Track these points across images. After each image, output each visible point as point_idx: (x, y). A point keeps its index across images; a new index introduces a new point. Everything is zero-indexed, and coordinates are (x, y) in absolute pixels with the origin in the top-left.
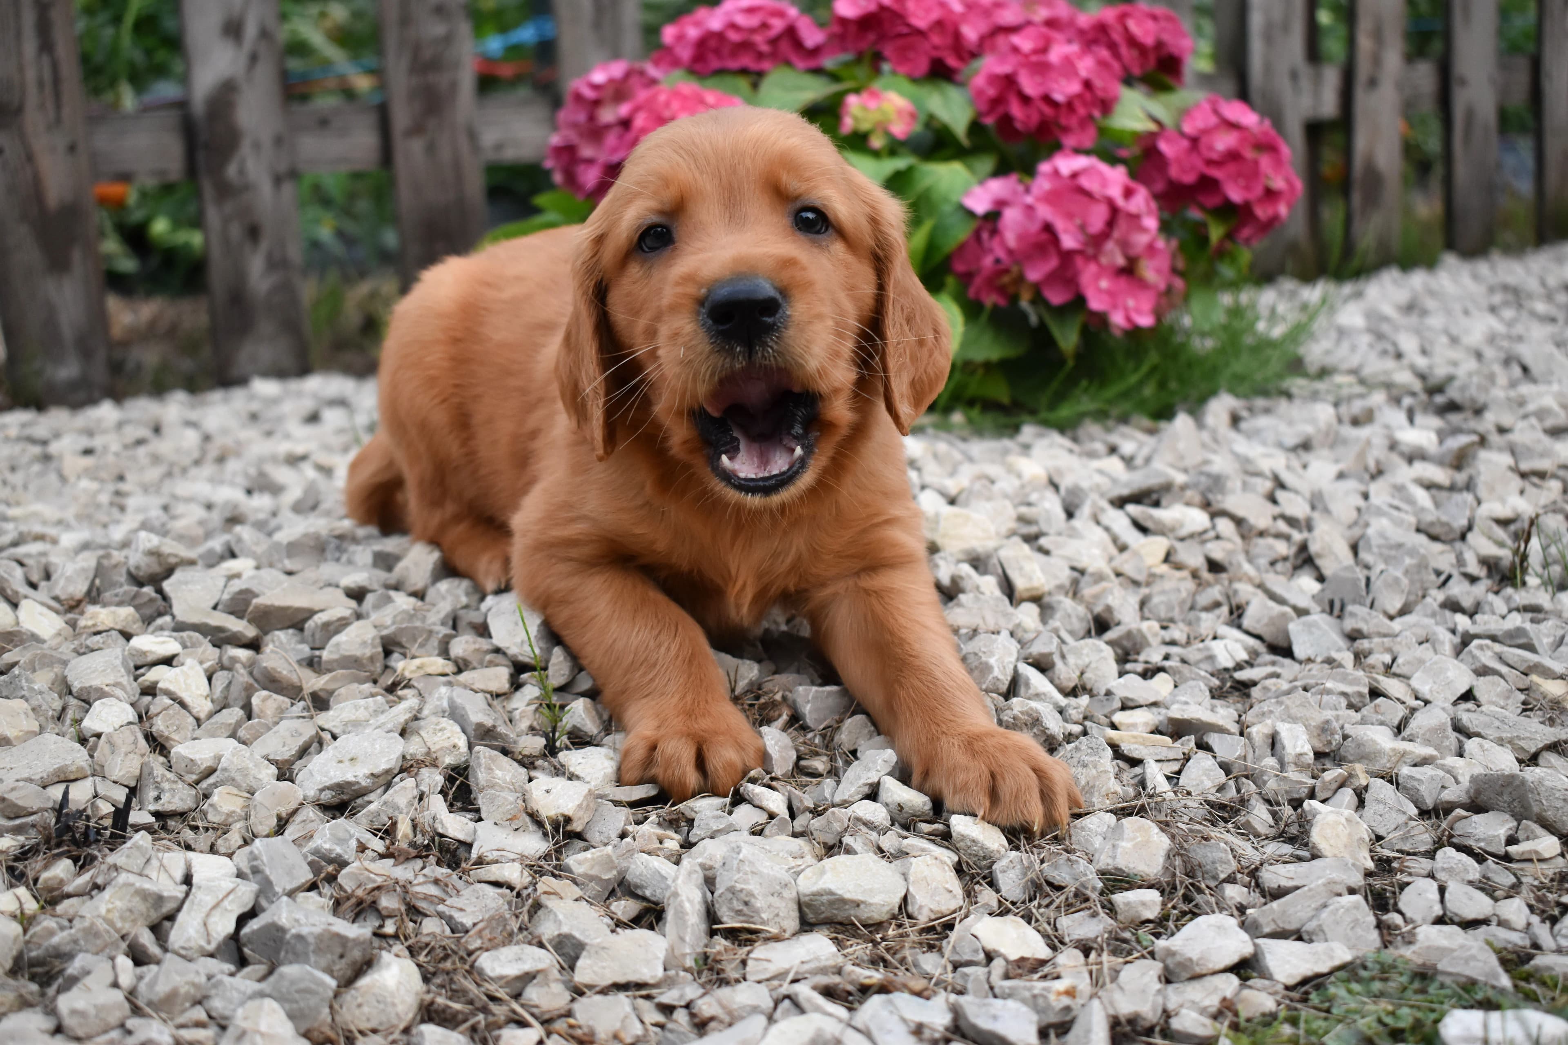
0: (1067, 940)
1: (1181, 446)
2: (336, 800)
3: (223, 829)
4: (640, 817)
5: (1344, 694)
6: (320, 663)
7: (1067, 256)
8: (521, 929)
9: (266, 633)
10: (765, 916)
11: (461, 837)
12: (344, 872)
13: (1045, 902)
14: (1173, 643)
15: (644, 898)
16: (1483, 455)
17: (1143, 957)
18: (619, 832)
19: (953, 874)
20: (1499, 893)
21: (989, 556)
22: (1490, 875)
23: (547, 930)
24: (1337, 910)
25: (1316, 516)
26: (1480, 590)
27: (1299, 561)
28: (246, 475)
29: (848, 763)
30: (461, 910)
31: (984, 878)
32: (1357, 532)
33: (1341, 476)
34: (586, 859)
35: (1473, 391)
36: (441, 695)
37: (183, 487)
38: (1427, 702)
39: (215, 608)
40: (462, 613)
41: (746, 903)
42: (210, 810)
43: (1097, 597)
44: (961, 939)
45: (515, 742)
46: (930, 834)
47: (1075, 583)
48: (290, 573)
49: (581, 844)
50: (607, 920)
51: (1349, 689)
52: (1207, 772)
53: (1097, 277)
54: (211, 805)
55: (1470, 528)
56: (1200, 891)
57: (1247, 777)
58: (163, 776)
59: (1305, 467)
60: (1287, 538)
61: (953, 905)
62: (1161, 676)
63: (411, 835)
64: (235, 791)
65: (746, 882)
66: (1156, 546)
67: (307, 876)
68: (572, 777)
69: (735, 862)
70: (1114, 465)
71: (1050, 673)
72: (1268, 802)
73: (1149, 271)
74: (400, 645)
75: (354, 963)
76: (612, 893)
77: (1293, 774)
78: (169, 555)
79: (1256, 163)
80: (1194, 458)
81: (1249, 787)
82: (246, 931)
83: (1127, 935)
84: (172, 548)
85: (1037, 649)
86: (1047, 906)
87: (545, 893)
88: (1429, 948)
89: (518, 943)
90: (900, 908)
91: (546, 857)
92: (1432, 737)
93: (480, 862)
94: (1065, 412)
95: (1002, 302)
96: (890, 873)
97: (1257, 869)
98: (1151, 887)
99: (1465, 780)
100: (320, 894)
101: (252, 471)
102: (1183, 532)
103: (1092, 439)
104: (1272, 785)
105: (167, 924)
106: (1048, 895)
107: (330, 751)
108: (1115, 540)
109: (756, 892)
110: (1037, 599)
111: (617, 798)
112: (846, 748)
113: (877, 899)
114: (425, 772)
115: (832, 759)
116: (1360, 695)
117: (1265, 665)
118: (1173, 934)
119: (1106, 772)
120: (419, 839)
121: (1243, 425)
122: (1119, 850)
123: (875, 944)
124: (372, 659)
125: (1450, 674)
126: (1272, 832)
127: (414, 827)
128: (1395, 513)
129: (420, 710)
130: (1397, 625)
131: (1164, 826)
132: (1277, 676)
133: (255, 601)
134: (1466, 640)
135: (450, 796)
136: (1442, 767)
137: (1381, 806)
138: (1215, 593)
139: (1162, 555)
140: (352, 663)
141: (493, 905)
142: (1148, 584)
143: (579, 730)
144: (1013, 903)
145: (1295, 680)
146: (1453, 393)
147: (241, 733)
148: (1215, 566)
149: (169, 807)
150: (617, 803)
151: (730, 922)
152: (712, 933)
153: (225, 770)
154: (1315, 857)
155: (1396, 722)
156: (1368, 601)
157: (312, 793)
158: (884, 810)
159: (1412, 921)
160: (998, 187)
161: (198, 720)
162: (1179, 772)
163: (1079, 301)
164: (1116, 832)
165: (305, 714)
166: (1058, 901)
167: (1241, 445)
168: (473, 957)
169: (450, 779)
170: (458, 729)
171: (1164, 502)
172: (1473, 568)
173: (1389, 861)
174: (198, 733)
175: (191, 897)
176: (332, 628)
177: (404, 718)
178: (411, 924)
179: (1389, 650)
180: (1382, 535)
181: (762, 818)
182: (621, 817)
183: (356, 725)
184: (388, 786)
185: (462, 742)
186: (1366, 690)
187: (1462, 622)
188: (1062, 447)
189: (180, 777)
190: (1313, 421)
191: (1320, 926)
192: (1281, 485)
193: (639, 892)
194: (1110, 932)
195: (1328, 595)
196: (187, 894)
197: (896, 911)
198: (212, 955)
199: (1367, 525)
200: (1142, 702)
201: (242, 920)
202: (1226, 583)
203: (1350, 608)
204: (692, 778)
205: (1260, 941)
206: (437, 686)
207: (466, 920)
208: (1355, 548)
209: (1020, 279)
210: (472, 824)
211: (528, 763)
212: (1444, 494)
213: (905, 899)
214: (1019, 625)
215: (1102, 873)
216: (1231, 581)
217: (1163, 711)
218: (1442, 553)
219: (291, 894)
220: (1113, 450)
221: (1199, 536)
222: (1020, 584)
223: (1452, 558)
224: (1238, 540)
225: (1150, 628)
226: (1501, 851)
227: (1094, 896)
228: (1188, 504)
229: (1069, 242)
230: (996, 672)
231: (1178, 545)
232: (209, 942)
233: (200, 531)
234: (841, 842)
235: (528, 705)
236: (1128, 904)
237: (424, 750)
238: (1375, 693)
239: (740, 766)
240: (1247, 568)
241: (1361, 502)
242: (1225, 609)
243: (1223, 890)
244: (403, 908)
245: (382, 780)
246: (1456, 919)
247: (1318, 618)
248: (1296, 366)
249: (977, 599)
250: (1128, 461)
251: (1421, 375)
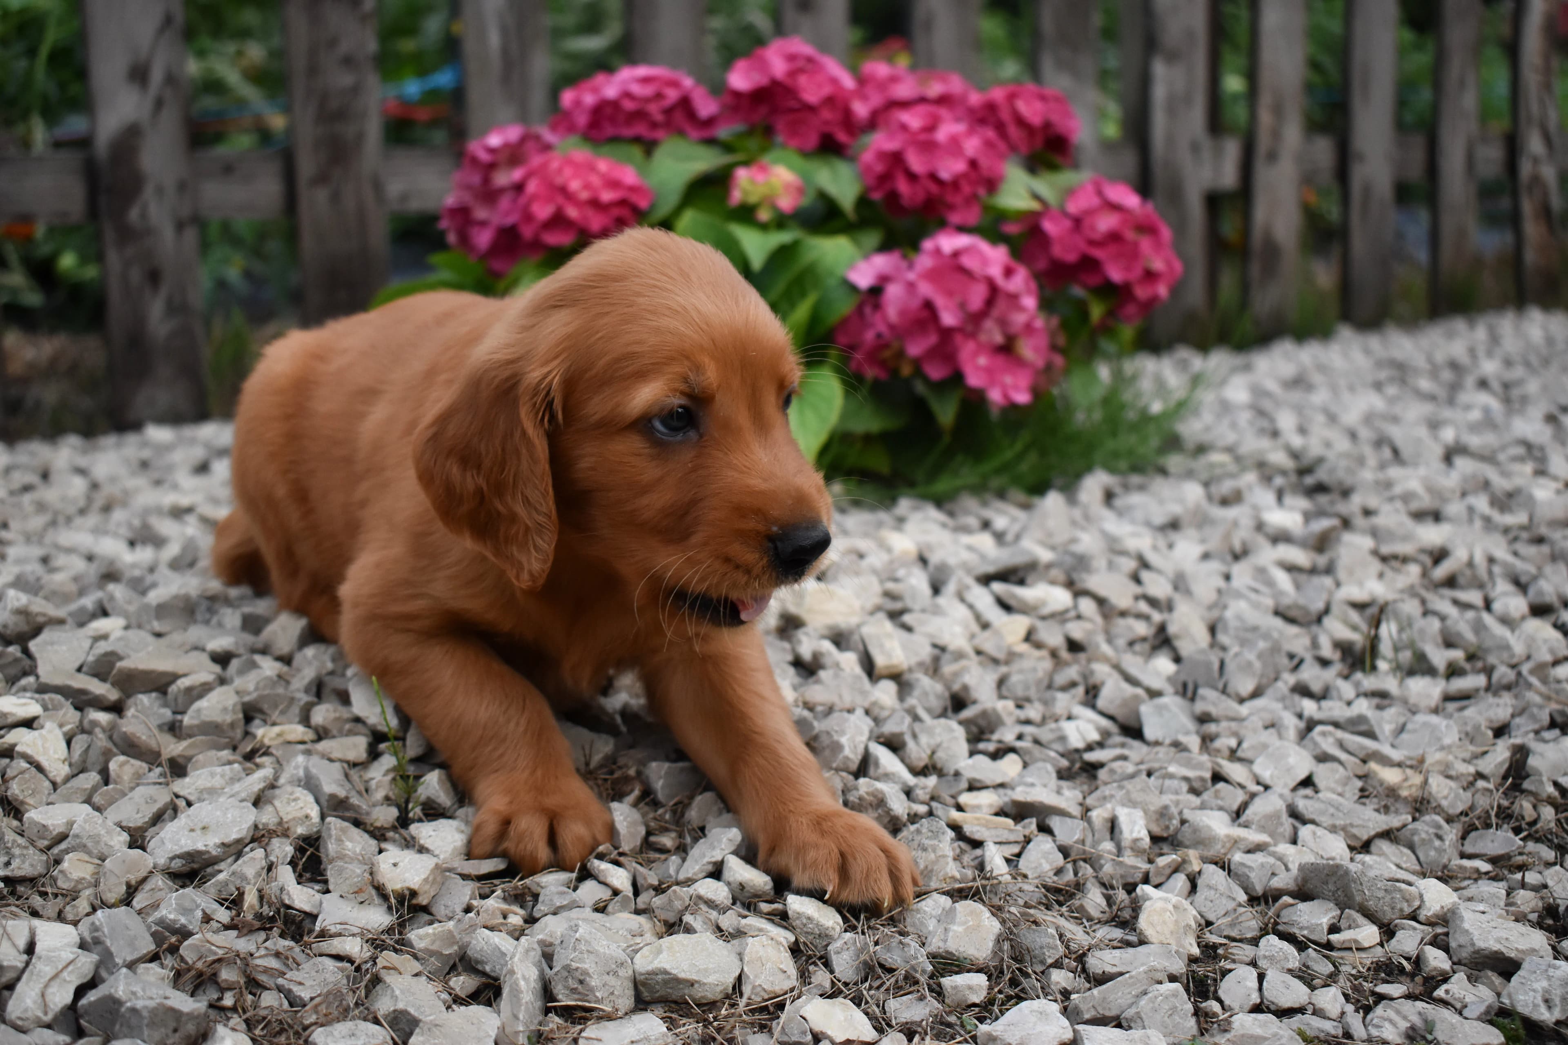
0: (894, 1022)
1: (1051, 523)
2: (186, 869)
3: (72, 895)
4: (487, 890)
5: (1186, 779)
6: (181, 727)
7: (947, 334)
8: (357, 1004)
9: (129, 696)
10: (598, 994)
11: (307, 908)
12: (186, 943)
13: (876, 984)
14: (1028, 722)
15: (484, 974)
16: (1347, 537)
17: (966, 1041)
18: (464, 906)
19: (788, 954)
20: (1317, 982)
21: (851, 633)
22: (1310, 963)
23: (383, 1005)
24: (1156, 997)
25: (1178, 598)
26: (1330, 675)
27: (1157, 642)
28: (130, 525)
29: (696, 840)
30: (300, 984)
31: (820, 958)
32: (1215, 614)
33: (1206, 556)
34: (427, 935)
35: (1341, 474)
36: (298, 763)
37: (67, 537)
38: (1267, 788)
39: (79, 670)
40: (327, 679)
41: (581, 982)
42: (60, 876)
43: (956, 674)
44: (790, 1020)
45: (368, 814)
46: (769, 914)
47: (936, 660)
48: (158, 635)
49: (427, 917)
50: (445, 996)
51: (1191, 774)
52: (1045, 856)
53: (976, 354)
54: (61, 872)
55: (1327, 611)
56: (1027, 975)
57: (1085, 861)
58: (14, 841)
59: (1171, 546)
60: (1146, 618)
61: (787, 985)
62: (1012, 757)
63: (257, 907)
64: (86, 858)
65: (581, 960)
66: (1018, 624)
67: (148, 946)
68: (422, 850)
69: (573, 940)
70: (985, 541)
71: (901, 753)
72: (1103, 885)
73: (1027, 350)
74: (261, 711)
75: (189, 1037)
76: (453, 968)
77: (1129, 859)
78: (37, 614)
79: (1136, 245)
80: (1061, 538)
81: (1087, 870)
82: (83, 1002)
83: (952, 1019)
84: (40, 606)
85: (889, 728)
86: (878, 988)
87: (384, 968)
88: (1243, 1036)
89: (353, 1019)
90: (734, 988)
91: (389, 931)
92: (1268, 824)
93: (324, 935)
94: (942, 485)
95: (883, 375)
96: (725, 953)
97: (1084, 955)
98: (979, 971)
99: (1294, 868)
100: (162, 966)
101: (136, 522)
102: (1046, 611)
103: (967, 512)
104: (1108, 868)
105: (6, 993)
106: (879, 977)
107: (183, 820)
108: (978, 617)
109: (591, 971)
110: (896, 677)
111: (466, 872)
112: (696, 824)
113: (711, 979)
114: (276, 842)
115: (681, 836)
116: (1202, 779)
117: (1114, 746)
118: (997, 1019)
119: (944, 856)
120: (266, 910)
121: (1118, 502)
122: (951, 934)
123: (707, 1023)
124: (232, 725)
125: (1292, 760)
126: (1105, 917)
127: (261, 898)
128: (1253, 596)
129: (276, 778)
130: (1244, 710)
131: (996, 911)
132: (1124, 758)
133: (119, 665)
134: (1311, 725)
135: (300, 867)
136: (1273, 854)
137: (1213, 892)
138: (1072, 672)
139: (1022, 632)
140: (211, 729)
141: (332, 979)
142: (1007, 663)
143: (434, 801)
144: (846, 984)
145: (1141, 762)
146: (1321, 475)
147: (97, 799)
148: (1074, 646)
149: (19, 873)
150: (465, 877)
151: (565, 1000)
152: (547, 1011)
153: (77, 836)
154: (1142, 942)
155: (1235, 807)
156: (1220, 685)
157: (162, 861)
158: (726, 889)
159: (1231, 1009)
160: (882, 262)
161: (55, 786)
162: (1019, 855)
163: (957, 378)
164: (948, 916)
165: (162, 780)
166: (888, 984)
167: (1112, 524)
168: (307, 1032)
169: (300, 850)
170: (311, 799)
171: (1029, 580)
172: (1327, 651)
173: (1215, 947)
174: (53, 797)
175: (31, 967)
176: (195, 693)
177: (257, 787)
178: (250, 997)
179: (1235, 734)
180: (1239, 617)
181: (606, 894)
182: (465, 892)
183: (212, 792)
184: (239, 855)
185: (314, 812)
186: (1208, 775)
187: (1309, 706)
188: (935, 521)
189: (32, 843)
190: (1181, 501)
191: (1138, 1013)
192: (1145, 564)
193: (480, 967)
194: (936, 1016)
195: (1183, 677)
196: (27, 964)
197: (730, 991)
198: (49, 1026)
199: (1225, 607)
200: (989, 782)
201: (81, 991)
202: (1084, 662)
203: (1202, 691)
204: (543, 853)
205: (1080, 1027)
206: (295, 755)
207: (305, 994)
208: (1213, 630)
209: (901, 354)
210: (318, 896)
211: (379, 835)
212: (1303, 578)
213: (739, 978)
214: (875, 704)
215: (933, 957)
216: (1089, 661)
217: (1009, 792)
218: (1297, 636)
219: (131, 966)
220: (986, 525)
221: (1060, 617)
222: (880, 661)
223: (1306, 641)
224: (1099, 620)
225: (1005, 707)
226: (1323, 939)
227: (923, 979)
228: (1053, 582)
229: (948, 319)
230: (847, 752)
231: (1039, 624)
232: (46, 1013)
233: (73, 588)
234: (681, 920)
235: (384, 775)
236: (955, 988)
237: (276, 820)
238: (1217, 777)
239: (588, 839)
240: (1106, 648)
241: (1221, 583)
242: (1080, 690)
243: (1050, 974)
244: (242, 981)
245: (233, 850)
246: (1273, 1007)
247: (1171, 701)
248: (1173, 443)
249: (836, 676)
250: (999, 537)
251: (1295, 455)
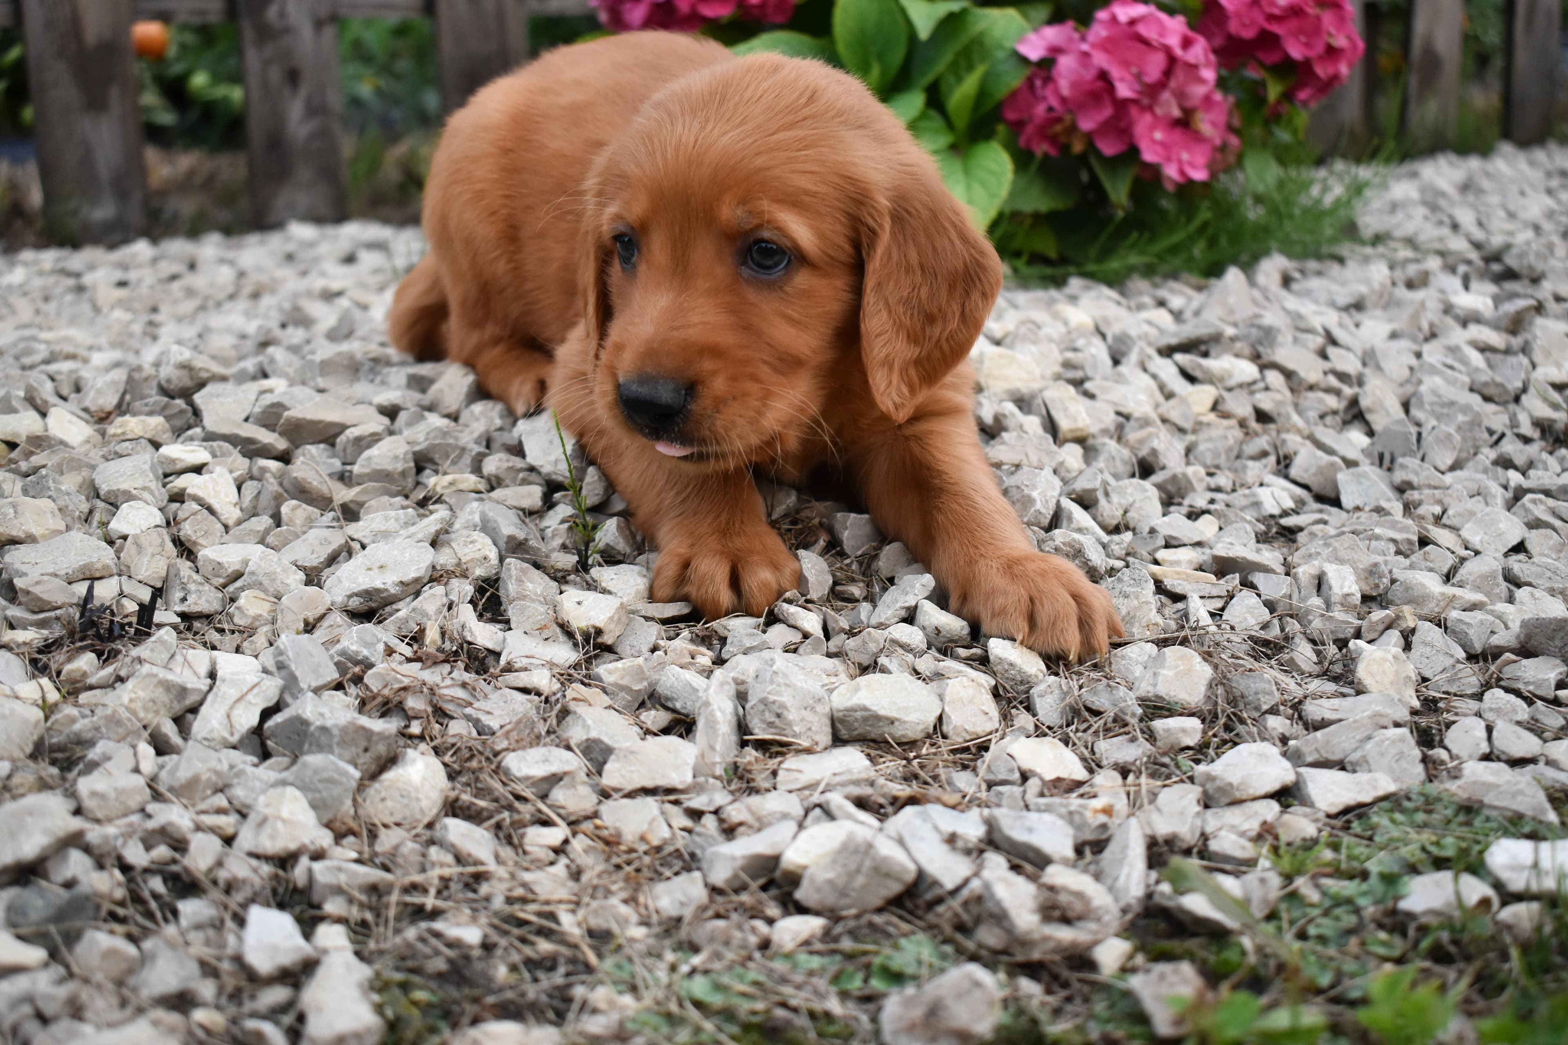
0: (1104, 762)
1: (1232, 300)
2: (364, 608)
3: (249, 632)
4: (672, 633)
5: (1393, 541)
6: (350, 477)
7: (1122, 105)
8: (548, 732)
9: (297, 447)
10: (797, 729)
11: (490, 646)
12: (370, 672)
13: (1085, 725)
14: (1218, 490)
15: (674, 711)
16: (1539, 321)
17: (1182, 781)
18: (651, 646)
19: (990, 697)
20: (1547, 735)
21: (1033, 396)
22: (1539, 717)
23: (576, 734)
24: (1383, 741)
25: (1368, 371)
26: (1533, 450)
27: (1349, 417)
28: (281, 309)
29: (885, 589)
30: (489, 713)
31: (1021, 703)
32: (1409, 389)
33: (1394, 336)
34: (617, 669)
35: (1532, 259)
36: (472, 511)
37: (216, 320)
38: (1477, 553)
39: (246, 420)
40: (496, 435)
41: (779, 716)
42: (237, 613)
43: (1141, 442)
44: (995, 758)
45: (547, 556)
46: (968, 659)
47: (1120, 428)
48: (321, 391)
49: (612, 657)
50: (637, 729)
51: (1398, 536)
52: (1250, 610)
53: (1152, 128)
54: (238, 608)
55: (1524, 390)
56: (1242, 721)
57: (1291, 616)
58: (190, 577)
59: (1357, 325)
60: (1337, 393)
61: (989, 727)
62: (1207, 517)
63: (439, 642)
64: (262, 595)
65: (779, 693)
66: (1204, 395)
67: (333, 675)
68: (604, 591)
69: (768, 675)
70: (1163, 317)
71: (1093, 511)
72: (1313, 642)
73: (1205, 125)
74: (432, 461)
75: (379, 758)
76: (642, 705)
77: (1338, 614)
78: (201, 369)
79: (1318, 18)
80: (1245, 311)
81: (1293, 626)
82: (270, 724)
83: (1166, 760)
84: (202, 362)
85: (1081, 485)
86: (1085, 731)
87: (574, 699)
88: (1475, 783)
89: (545, 745)
90: (935, 727)
91: (576, 666)
92: (1482, 583)
93: (509, 668)
94: (1114, 264)
95: (1053, 152)
96: (925, 692)
97: (1300, 702)
98: (1192, 715)
99: (1515, 627)
100: (346, 694)
101: (287, 306)
102: (1232, 382)
103: (1141, 293)
104: (1317, 624)
105: (190, 716)
106: (1086, 720)
107: (359, 559)
108: (1162, 387)
109: (789, 705)
110: (1081, 441)
111: (649, 615)
112: (885, 573)
113: (912, 717)
114: (455, 582)
115: (869, 585)
116: (1410, 542)
117: (1313, 512)
118: (1213, 761)
119: (1147, 603)
120: (447, 646)
121: (1295, 286)
122: (1160, 678)
123: (909, 761)
124: (403, 474)
125: (1502, 526)
126: (1316, 669)
127: (443, 634)
128: (1449, 372)
129: (451, 525)
130: (1448, 478)
131: (1207, 656)
132: (1325, 523)
133: (286, 414)
134: (1519, 494)
135: (480, 607)
136: (1492, 613)
137: (1428, 649)
138: (1262, 442)
139: (1209, 403)
140: (382, 476)
141: (521, 709)
142: (1194, 432)
143: (613, 548)
144: (1050, 728)
145: (1343, 525)
146: (1511, 261)
147: (270, 539)
148: (1263, 417)
149: (195, 609)
150: (647, 618)
151: (761, 733)
152: (743, 744)
153: (253, 573)
154: (1359, 693)
155: (1445, 570)
156: (1420, 455)
157: (340, 599)
158: (921, 633)
159: (1458, 757)
160: (1052, 34)
161: (227, 528)
162: (1223, 609)
163: (1133, 152)
164: (1157, 662)
165: (335, 524)
166: (1096, 726)
167: (1292, 302)
168: (499, 758)
169: (480, 591)
170: (489, 541)
171: (1213, 352)
172: (1526, 429)
173: (1435, 701)
174: (226, 538)
175: (215, 690)
176: (364, 443)
177: (433, 529)
178: (437, 726)
179: (1440, 502)
180: (1435, 392)
181: (797, 637)
182: (652, 632)
183: (385, 535)
184: (417, 594)
185: (493, 554)
186: (1415, 538)
187: (1514, 477)
188: (1110, 299)
189: (207, 580)
190: (1367, 281)
191: (1364, 757)
192: (1333, 341)
193: (670, 704)
194: (1149, 757)
195: (1378, 448)
196: (211, 688)
197: (931, 730)
198: (234, 747)
199: (1420, 382)
200: (1186, 541)
201: (267, 714)
202: (1274, 433)
203: (1400, 460)
204: (726, 597)
205: (1303, 770)
206: (471, 501)
207: (494, 723)
208: (1406, 406)
209: (1073, 128)
210: (501, 634)
211: (561, 578)
212: (1499, 357)
213: (940, 718)
214: (1062, 464)
215: (1143, 701)
216: (1279, 432)
217: (1207, 551)
218: (1495, 413)
219: (317, 691)
220: (1161, 304)
221: (1248, 386)
222: (1064, 424)
223: (1505, 419)
224: (1288, 393)
225: (1195, 472)
226: (1551, 695)
227: (1134, 721)
228: (1237, 356)
229: (1124, 91)
230: (1039, 506)
231: (1226, 395)
232: (232, 734)
233: (233, 353)
234: (876, 663)
235: (563, 521)
236: (1167, 730)
237: (454, 561)
238: (1424, 542)
239: (775, 586)
240: (1296, 418)
241: (1414, 361)
242: (1272, 459)
243: (1265, 720)
244: (430, 709)
245: (412, 589)
246: (1503, 757)
247: (1367, 468)
248: (1350, 231)
249: (1020, 437)
250: (1178, 316)
251: (1477, 246)
